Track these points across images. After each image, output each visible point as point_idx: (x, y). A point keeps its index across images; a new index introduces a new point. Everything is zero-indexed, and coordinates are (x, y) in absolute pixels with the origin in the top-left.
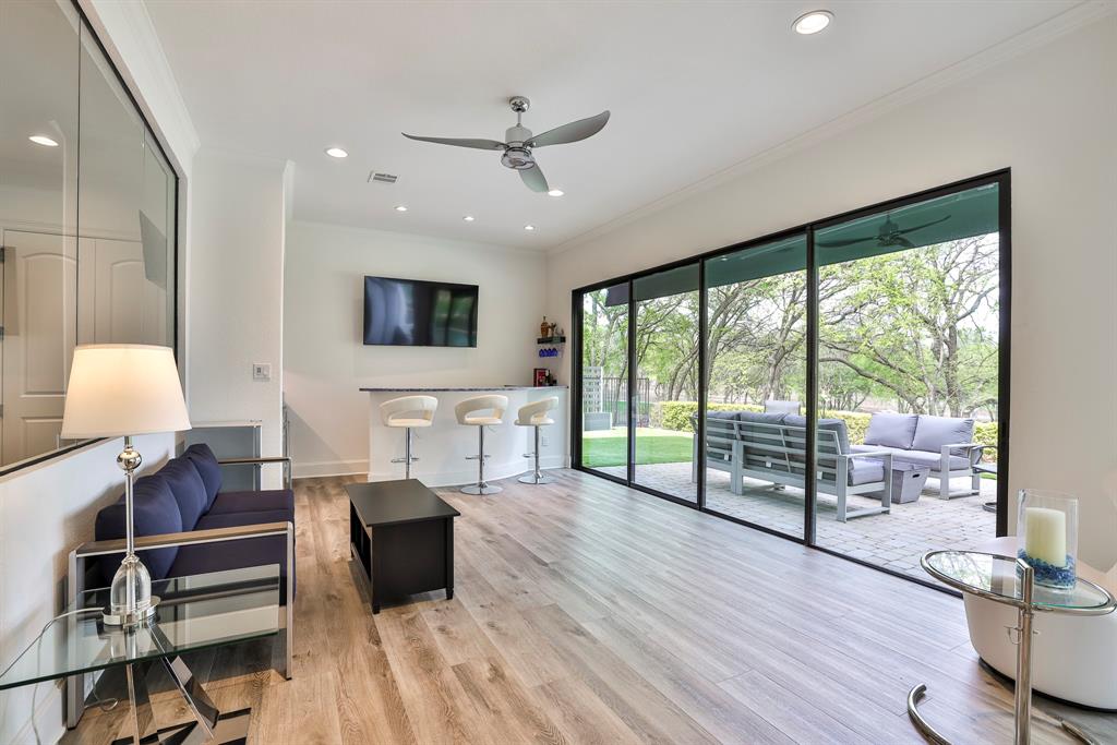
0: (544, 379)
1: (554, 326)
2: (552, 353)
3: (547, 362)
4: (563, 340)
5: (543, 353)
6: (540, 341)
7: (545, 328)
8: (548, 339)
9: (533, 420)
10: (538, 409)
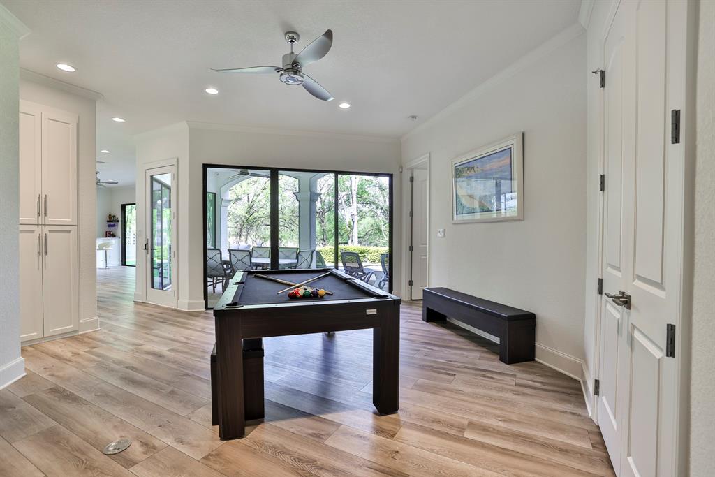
0: (110, 235)
1: (114, 216)
2: (113, 226)
3: (111, 229)
4: (118, 221)
5: (109, 226)
6: (108, 221)
7: (110, 216)
8: (111, 220)
9: (104, 248)
10: (107, 245)
